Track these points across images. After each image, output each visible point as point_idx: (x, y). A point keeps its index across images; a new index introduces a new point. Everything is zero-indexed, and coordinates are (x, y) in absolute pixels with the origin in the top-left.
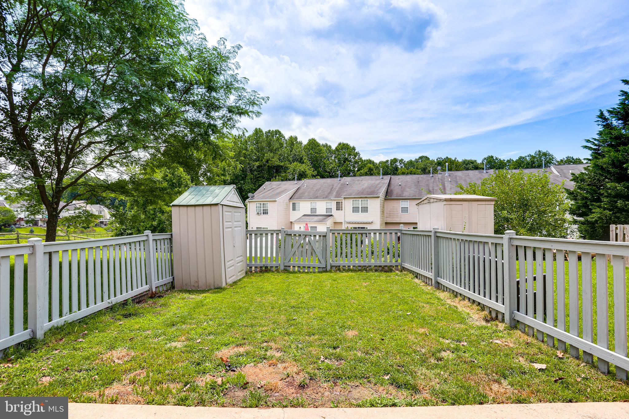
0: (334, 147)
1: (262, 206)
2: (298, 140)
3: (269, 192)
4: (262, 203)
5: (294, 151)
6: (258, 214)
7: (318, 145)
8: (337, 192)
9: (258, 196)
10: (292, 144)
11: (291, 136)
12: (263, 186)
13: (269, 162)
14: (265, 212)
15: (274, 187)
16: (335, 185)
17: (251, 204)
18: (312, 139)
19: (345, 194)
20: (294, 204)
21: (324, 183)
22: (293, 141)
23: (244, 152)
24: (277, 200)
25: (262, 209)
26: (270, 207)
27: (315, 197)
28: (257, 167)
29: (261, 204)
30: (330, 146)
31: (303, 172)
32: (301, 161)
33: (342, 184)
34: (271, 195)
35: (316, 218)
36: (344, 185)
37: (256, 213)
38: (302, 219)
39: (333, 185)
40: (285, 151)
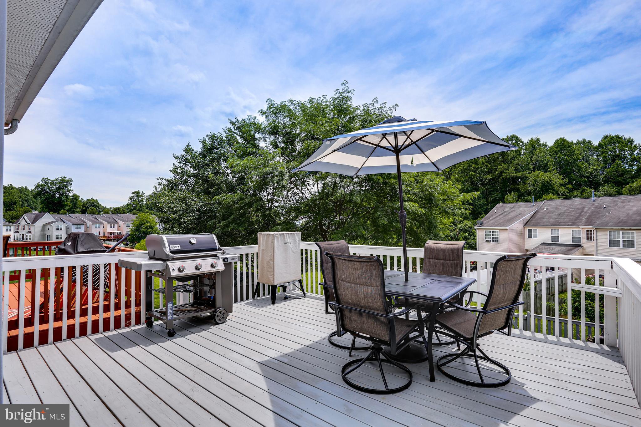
0: (596, 143)
1: (492, 233)
2: (542, 142)
3: (500, 217)
4: (492, 231)
5: (535, 157)
6: (487, 241)
7: (570, 145)
8: (588, 218)
9: (488, 222)
10: (534, 148)
11: (532, 139)
12: (494, 210)
13: (504, 174)
14: (496, 240)
15: (506, 210)
16: (587, 208)
17: (480, 231)
18: (561, 139)
19: (598, 222)
20: (530, 232)
21: (571, 205)
22: (535, 144)
23: (473, 166)
24: (508, 228)
25: (492, 236)
26: (501, 235)
27: (558, 223)
28: (489, 180)
29: (490, 231)
30: (590, 142)
31: (547, 182)
32: (545, 168)
33: (596, 207)
34: (501, 221)
35: (558, 249)
36: (599, 208)
37: (485, 240)
38: (540, 249)
39: (583, 208)
40: (523, 159)
